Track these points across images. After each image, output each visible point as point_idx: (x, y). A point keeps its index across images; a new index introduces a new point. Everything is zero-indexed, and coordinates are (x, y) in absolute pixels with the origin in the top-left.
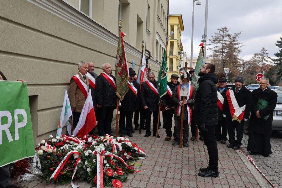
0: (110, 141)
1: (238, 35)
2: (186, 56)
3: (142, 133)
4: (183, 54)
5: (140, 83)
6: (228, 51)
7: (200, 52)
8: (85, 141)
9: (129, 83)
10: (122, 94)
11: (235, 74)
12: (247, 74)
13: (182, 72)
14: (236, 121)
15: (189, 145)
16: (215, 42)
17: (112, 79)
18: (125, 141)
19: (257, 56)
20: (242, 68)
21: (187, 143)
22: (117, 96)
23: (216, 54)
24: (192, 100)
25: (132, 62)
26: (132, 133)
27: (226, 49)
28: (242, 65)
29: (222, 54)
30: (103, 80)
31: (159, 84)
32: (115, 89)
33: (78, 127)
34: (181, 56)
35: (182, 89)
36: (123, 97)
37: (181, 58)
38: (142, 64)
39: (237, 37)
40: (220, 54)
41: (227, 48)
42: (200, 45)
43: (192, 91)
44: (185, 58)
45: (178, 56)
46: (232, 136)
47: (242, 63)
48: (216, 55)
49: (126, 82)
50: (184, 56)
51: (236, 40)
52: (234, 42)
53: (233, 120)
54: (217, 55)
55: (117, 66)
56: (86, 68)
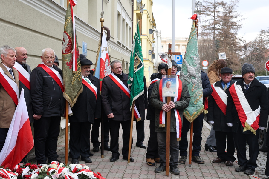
0: (60, 171)
1: (237, 4)
2: (160, 35)
3: (105, 156)
4: (156, 32)
5: (100, 78)
6: (222, 28)
7: (192, 28)
8: (17, 174)
9: (84, 79)
10: (73, 97)
11: (234, 62)
12: (251, 60)
13: (165, 59)
14: (249, 131)
15: (179, 172)
16: (203, 14)
17: (56, 73)
18: (83, 170)
19: (263, 34)
20: (243, 51)
21: (176, 168)
22: (65, 100)
23: (205, 31)
24: (182, 101)
25: (82, 46)
26: (90, 157)
27: (219, 23)
28: (243, 47)
29: (214, 31)
30: (42, 76)
31: (131, 79)
32: (62, 88)
33: (5, 151)
34: (153, 36)
35: (165, 85)
36: (74, 100)
37: (153, 39)
38: (102, 49)
39: (235, 7)
40: (210, 31)
41: (221, 23)
42: (192, 18)
43: (181, 88)
44: (159, 38)
45: (149, 35)
46: (242, 155)
47: (242, 45)
48: (205, 33)
49: (79, 77)
50: (157, 35)
51: (233, 10)
52: (231, 14)
53: (245, 130)
54: (207, 34)
55: (64, 52)
56: (13, 56)
